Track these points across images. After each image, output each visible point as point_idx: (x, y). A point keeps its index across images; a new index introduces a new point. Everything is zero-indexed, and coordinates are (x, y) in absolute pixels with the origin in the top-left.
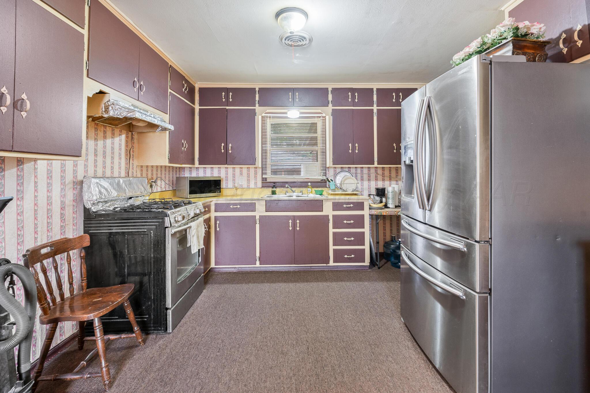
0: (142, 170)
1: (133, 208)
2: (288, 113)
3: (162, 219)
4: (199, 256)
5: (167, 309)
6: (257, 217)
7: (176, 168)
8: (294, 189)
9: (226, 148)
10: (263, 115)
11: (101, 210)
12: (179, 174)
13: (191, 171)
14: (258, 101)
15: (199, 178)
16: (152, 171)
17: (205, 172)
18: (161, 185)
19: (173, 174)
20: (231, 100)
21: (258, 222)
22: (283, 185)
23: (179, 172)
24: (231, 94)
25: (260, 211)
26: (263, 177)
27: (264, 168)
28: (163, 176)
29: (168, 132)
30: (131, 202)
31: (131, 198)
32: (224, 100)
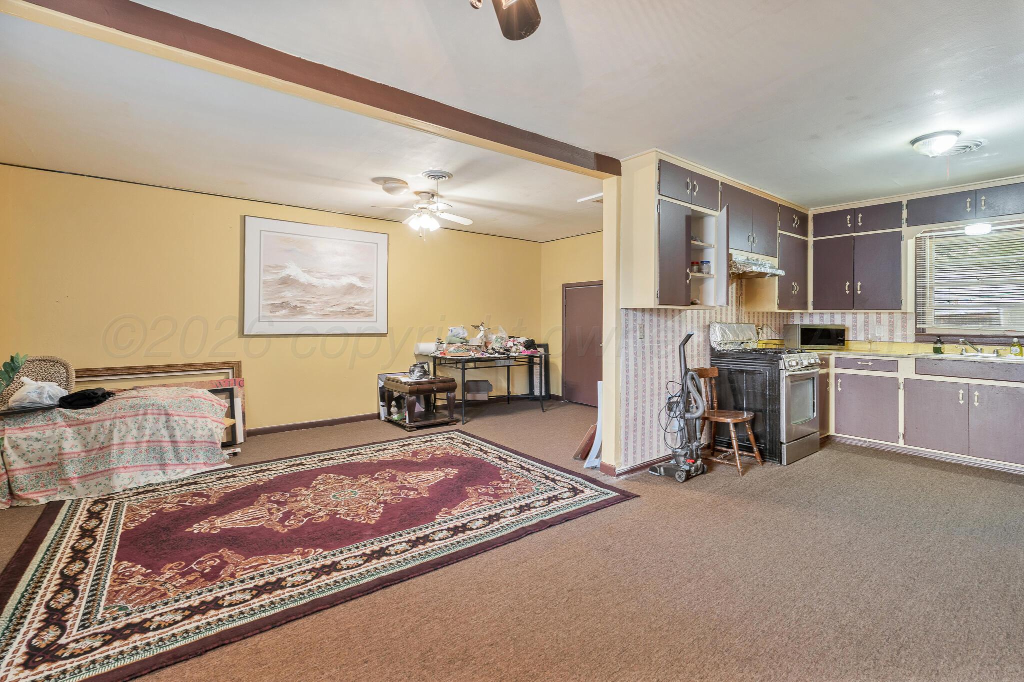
0: (749, 317)
1: (745, 351)
2: (966, 228)
3: (777, 361)
4: (814, 412)
5: (782, 443)
6: (901, 381)
7: (783, 313)
8: (979, 347)
9: (853, 288)
10: (919, 235)
11: (724, 350)
12: (787, 322)
13: (802, 317)
14: (907, 219)
15: (814, 325)
16: (758, 317)
17: (822, 319)
18: (767, 332)
19: (779, 321)
20: (860, 224)
21: (902, 387)
22: (954, 339)
23: (787, 318)
24: (860, 215)
25: (906, 371)
26: (918, 326)
27: (919, 314)
28: (769, 323)
29: (777, 277)
30: (743, 346)
31: (743, 343)
32: (849, 225)
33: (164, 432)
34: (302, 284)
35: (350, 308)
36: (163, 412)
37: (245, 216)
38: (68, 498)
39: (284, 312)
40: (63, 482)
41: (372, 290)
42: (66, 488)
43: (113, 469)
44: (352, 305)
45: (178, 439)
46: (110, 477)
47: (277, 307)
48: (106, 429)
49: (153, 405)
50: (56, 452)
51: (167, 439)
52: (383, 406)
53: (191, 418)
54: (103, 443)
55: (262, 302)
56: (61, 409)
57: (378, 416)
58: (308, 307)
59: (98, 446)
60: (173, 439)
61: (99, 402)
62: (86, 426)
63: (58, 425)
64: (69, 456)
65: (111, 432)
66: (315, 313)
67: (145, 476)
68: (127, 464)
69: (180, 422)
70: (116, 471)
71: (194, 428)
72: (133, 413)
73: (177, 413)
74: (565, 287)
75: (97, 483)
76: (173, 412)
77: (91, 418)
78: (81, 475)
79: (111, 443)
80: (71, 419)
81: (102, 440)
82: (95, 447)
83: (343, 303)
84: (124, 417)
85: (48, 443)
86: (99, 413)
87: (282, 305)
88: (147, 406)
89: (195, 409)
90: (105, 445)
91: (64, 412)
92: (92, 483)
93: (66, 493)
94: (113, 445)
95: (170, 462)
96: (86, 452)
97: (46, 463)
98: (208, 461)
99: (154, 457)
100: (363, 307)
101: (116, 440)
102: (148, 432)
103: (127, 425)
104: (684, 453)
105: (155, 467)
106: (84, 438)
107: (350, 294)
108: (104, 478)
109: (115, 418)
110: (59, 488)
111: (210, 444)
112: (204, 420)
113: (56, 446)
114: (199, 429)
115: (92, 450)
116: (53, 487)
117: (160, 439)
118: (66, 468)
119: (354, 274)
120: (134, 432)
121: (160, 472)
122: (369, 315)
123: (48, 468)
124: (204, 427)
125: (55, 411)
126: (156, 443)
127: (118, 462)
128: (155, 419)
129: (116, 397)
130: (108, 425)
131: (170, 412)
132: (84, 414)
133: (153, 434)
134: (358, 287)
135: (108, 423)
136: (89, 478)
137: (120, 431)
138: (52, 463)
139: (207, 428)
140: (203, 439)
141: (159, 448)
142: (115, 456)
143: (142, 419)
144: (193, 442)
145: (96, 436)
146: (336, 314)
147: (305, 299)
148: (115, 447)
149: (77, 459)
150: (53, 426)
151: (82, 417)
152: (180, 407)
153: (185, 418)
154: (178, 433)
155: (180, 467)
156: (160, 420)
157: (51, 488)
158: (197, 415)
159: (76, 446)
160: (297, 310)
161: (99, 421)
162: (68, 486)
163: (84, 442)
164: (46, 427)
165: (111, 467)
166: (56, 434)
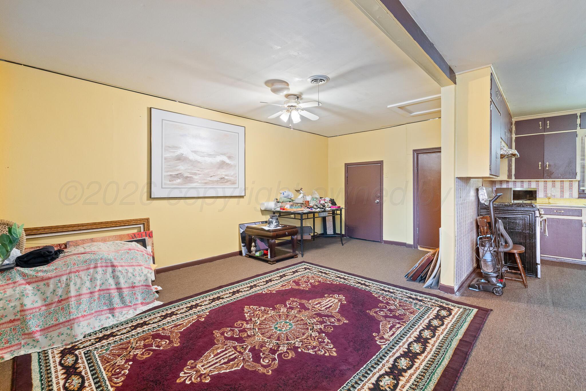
5: (537, 264)
6: (584, 221)
9: (543, 166)
14: (580, 125)
17: (522, 186)
20: (549, 127)
21: (584, 225)
24: (548, 122)
26: (580, 189)
27: (581, 181)
32: (541, 128)
33: (111, 281)
34: (191, 161)
35: (222, 178)
36: (110, 264)
37: (151, 108)
38: (33, 351)
39: (179, 181)
40: (27, 336)
41: (235, 166)
42: (30, 341)
43: (74, 319)
44: (224, 176)
45: (123, 285)
46: (71, 327)
47: (174, 177)
48: (63, 283)
49: (101, 259)
50: (19, 308)
51: (114, 286)
52: (244, 246)
53: (130, 267)
54: (61, 296)
55: (164, 174)
56: (19, 268)
57: (240, 253)
58: (195, 177)
59: (57, 300)
60: (119, 286)
61: (53, 259)
62: (45, 282)
63: (17, 284)
64: (31, 311)
65: (68, 285)
66: (200, 181)
67: (98, 321)
68: (85, 313)
69: (123, 271)
70: (76, 321)
71: (134, 275)
72: (85, 268)
73: (120, 264)
74: (347, 165)
75: (59, 333)
76: (117, 264)
77: (49, 275)
78: (43, 327)
79: (69, 295)
80: (29, 277)
81: (60, 293)
82: (54, 301)
83: (218, 175)
84: (78, 271)
85: (10, 301)
86: (56, 269)
87: (178, 176)
88: (96, 260)
89: (132, 259)
90: (63, 298)
91: (23, 271)
92: (55, 334)
93: (30, 346)
94: (71, 297)
95: (117, 306)
96: (46, 305)
97: (9, 320)
98: (144, 301)
99: (105, 304)
100: (231, 178)
101: (73, 293)
102: (98, 282)
103: (81, 278)
104: (495, 275)
105: (106, 312)
106: (43, 293)
107: (222, 168)
108: (66, 328)
109: (70, 273)
110: (23, 342)
111: (146, 287)
112: (139, 268)
113: (17, 303)
114: (137, 275)
115: (52, 304)
116: (17, 342)
117: (108, 287)
118: (29, 323)
119: (224, 154)
120: (88, 284)
121: (110, 315)
122: (234, 183)
123: (11, 324)
124: (141, 274)
125: (14, 271)
126: (105, 292)
127: (77, 312)
128: (103, 271)
129: (67, 254)
130: (65, 280)
131: (115, 264)
132: (41, 271)
133: (102, 284)
134: (227, 164)
135: (64, 278)
136: (51, 329)
137: (75, 284)
138: (14, 320)
139: (143, 274)
140: (140, 284)
141: (108, 295)
142: (74, 307)
143: (94, 272)
144: (133, 287)
145: (54, 291)
146: (213, 182)
147: (193, 171)
148: (73, 299)
149: (38, 313)
150: (13, 285)
151: (40, 274)
152: (122, 259)
153: (127, 268)
154: (122, 281)
155: (125, 309)
156: (108, 271)
157: (15, 343)
158: (134, 264)
159: (37, 302)
160: (188, 179)
161: (56, 276)
162: (31, 339)
163: (44, 297)
164: (6, 287)
165: (71, 317)
166: (17, 292)
